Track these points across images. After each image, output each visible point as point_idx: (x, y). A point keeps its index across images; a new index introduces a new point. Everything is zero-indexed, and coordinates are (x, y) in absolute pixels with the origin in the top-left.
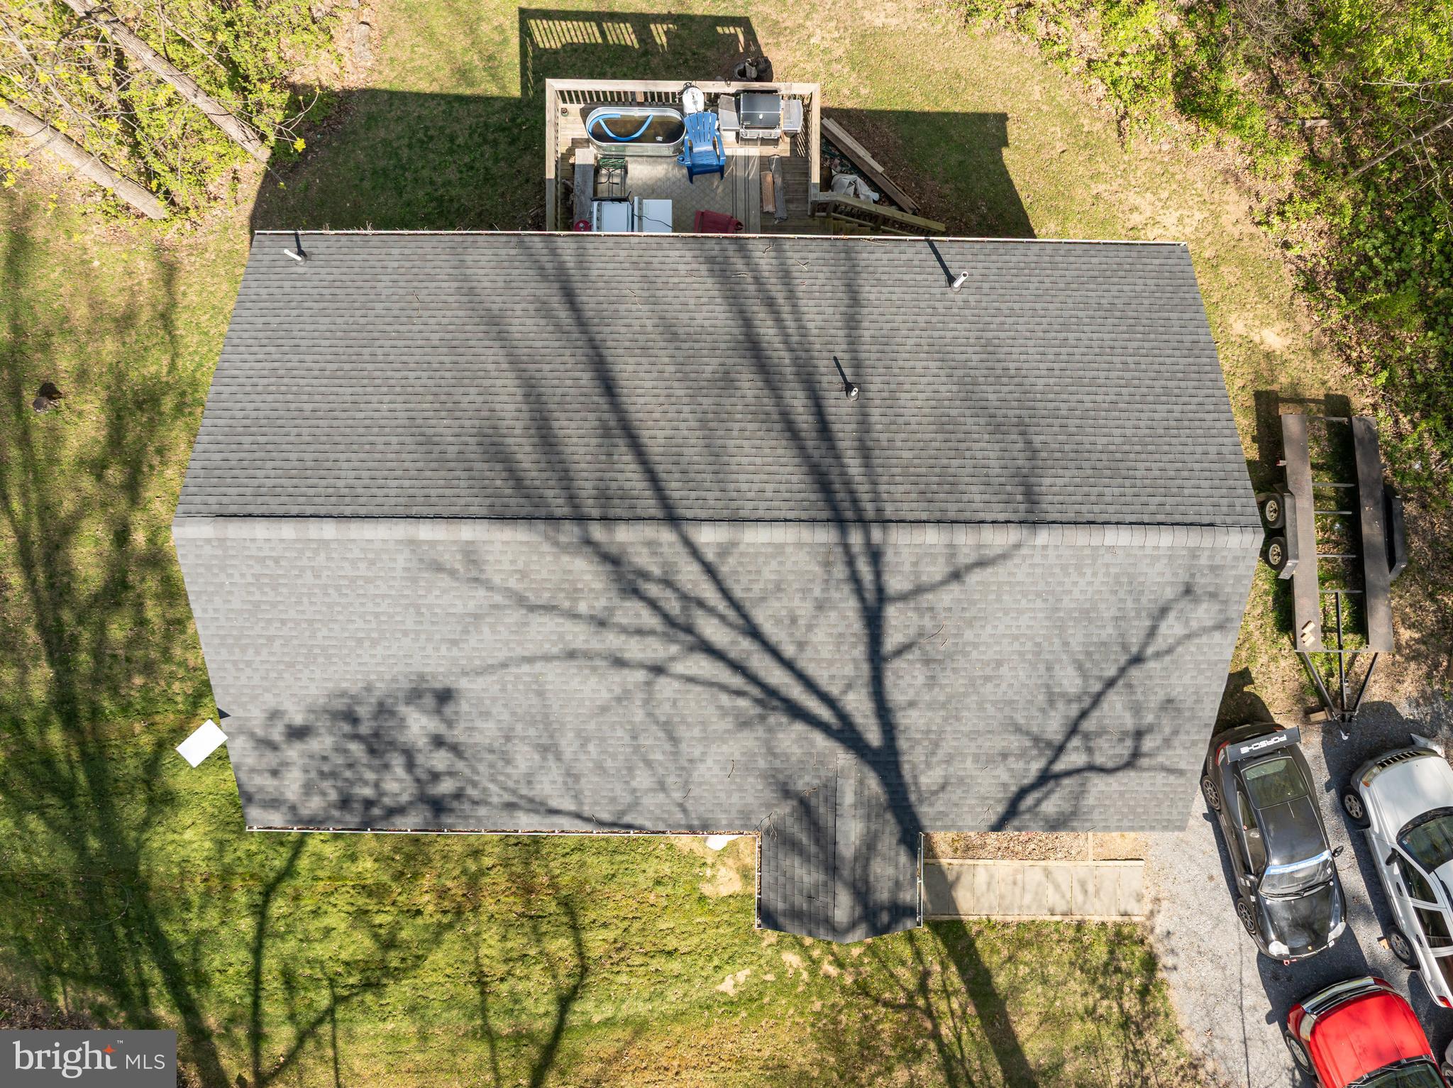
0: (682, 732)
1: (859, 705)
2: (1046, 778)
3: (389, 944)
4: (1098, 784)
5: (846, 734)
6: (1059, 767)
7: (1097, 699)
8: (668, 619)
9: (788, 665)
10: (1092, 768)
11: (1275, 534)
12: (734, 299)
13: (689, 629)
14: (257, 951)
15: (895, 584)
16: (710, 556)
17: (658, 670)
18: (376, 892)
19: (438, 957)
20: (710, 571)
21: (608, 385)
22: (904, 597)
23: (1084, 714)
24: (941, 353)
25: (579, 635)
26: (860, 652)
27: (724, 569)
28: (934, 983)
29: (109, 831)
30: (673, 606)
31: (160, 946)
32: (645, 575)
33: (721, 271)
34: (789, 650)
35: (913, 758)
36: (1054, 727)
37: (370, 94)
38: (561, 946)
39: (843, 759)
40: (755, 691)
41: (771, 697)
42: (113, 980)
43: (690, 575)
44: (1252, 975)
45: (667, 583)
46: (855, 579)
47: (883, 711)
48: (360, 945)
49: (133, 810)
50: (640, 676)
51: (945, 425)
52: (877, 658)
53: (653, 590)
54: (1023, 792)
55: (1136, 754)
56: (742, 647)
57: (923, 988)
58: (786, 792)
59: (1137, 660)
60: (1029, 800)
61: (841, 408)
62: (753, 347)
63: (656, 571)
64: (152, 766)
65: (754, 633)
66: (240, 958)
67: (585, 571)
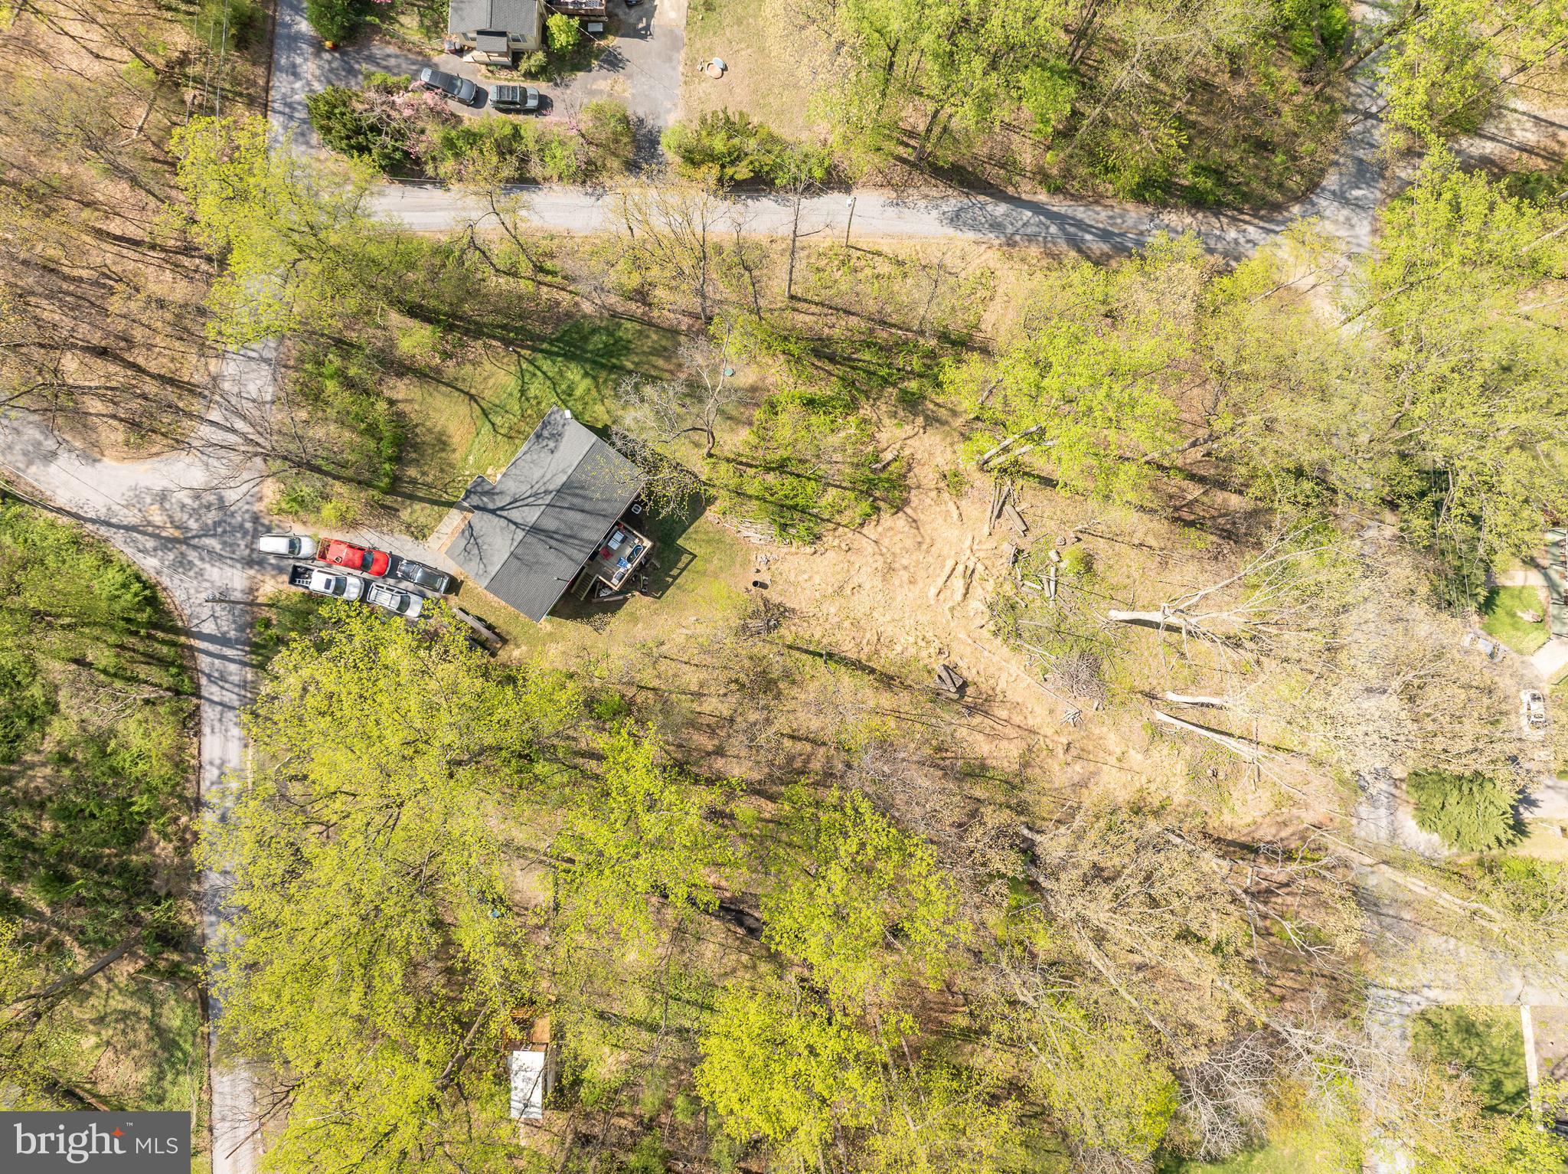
0: (521, 483)
1: (505, 513)
2: (472, 534)
3: (528, 400)
5: (502, 509)
6: (472, 537)
7: (479, 548)
8: (537, 494)
9: (519, 507)
11: (480, 619)
12: (581, 540)
13: (532, 496)
14: (544, 373)
15: (517, 529)
17: (533, 487)
18: (539, 403)
19: (517, 407)
21: (583, 511)
22: (514, 529)
24: (549, 564)
25: (544, 479)
26: (512, 518)
28: (446, 495)
29: (586, 360)
30: (538, 496)
31: (558, 354)
33: (591, 542)
35: (490, 516)
36: (479, 541)
37: (701, 514)
38: (502, 431)
39: (499, 505)
40: (518, 498)
41: (516, 501)
42: (558, 340)
43: (540, 502)
44: (401, 555)
46: (522, 524)
47: (501, 516)
48: (532, 393)
49: (588, 367)
50: (534, 484)
51: (536, 555)
52: (510, 521)
53: (542, 495)
54: (472, 530)
56: (526, 501)
57: (446, 492)
58: (501, 493)
60: (470, 531)
61: (553, 543)
62: (571, 537)
64: (594, 378)
65: (525, 505)
66: (545, 368)
67: (551, 487)
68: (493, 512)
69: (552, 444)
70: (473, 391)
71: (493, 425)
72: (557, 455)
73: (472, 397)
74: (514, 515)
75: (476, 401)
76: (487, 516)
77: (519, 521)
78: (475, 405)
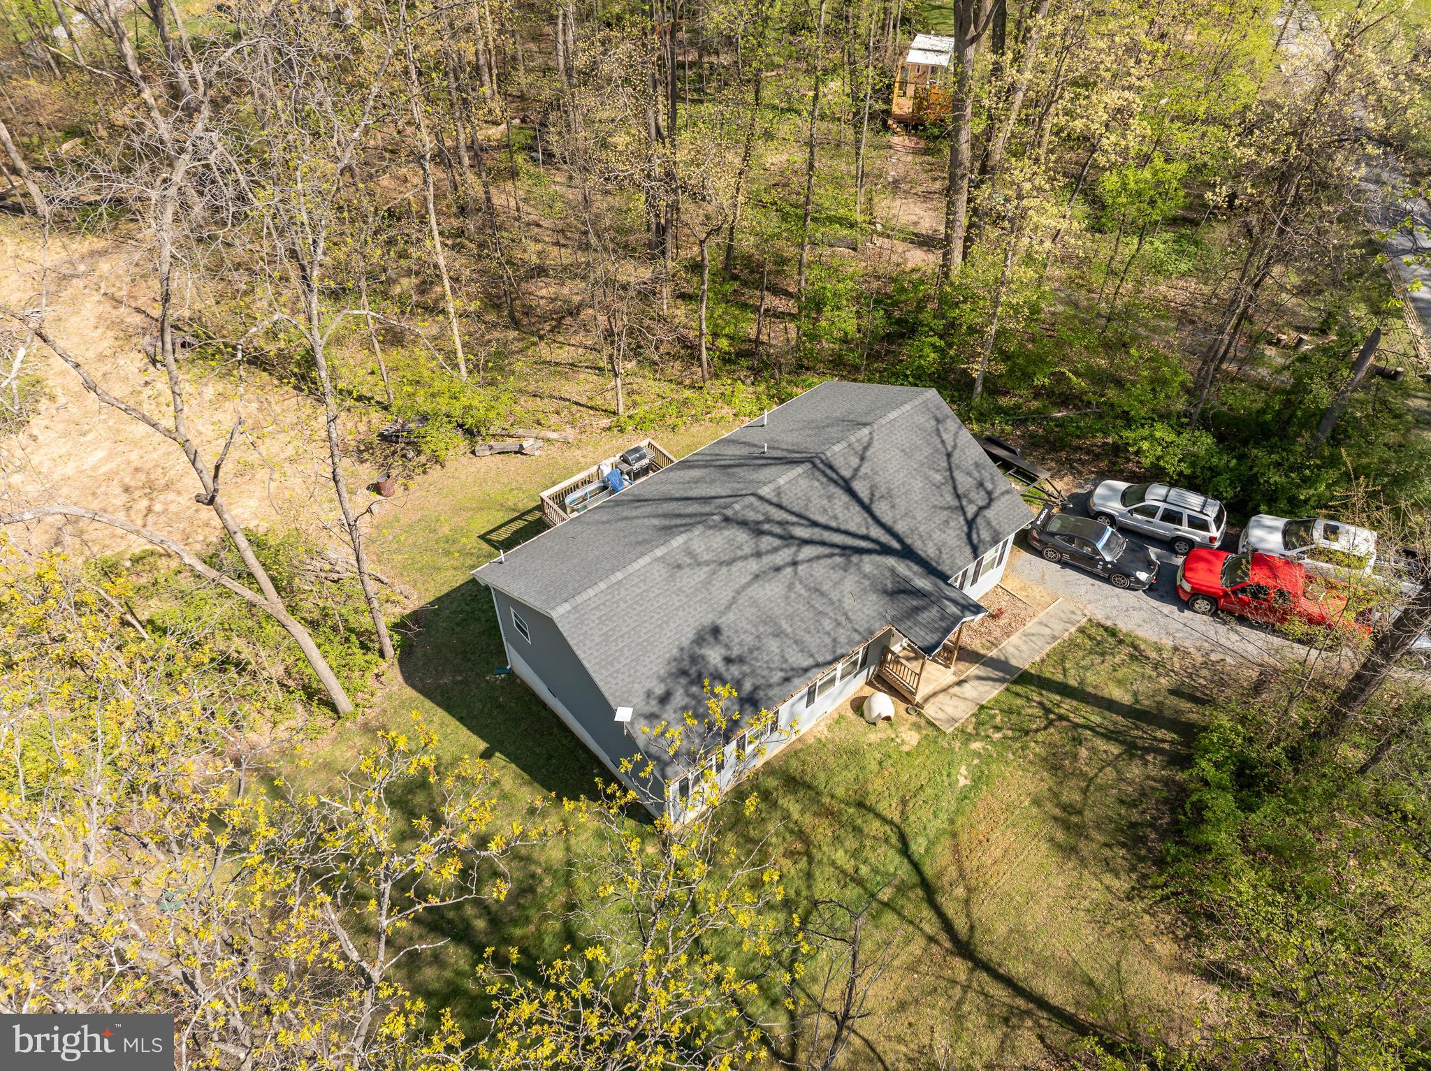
0: (825, 588)
2: (971, 523)
4: (989, 513)
5: (885, 550)
6: (970, 515)
7: (952, 478)
8: (781, 537)
9: (837, 530)
10: (981, 509)
13: (792, 537)
15: (847, 473)
16: (775, 500)
17: (795, 564)
20: (779, 506)
22: (854, 476)
23: (955, 488)
25: (753, 566)
26: (857, 508)
27: (785, 503)
28: (1049, 705)
30: (778, 530)
32: (758, 523)
34: (834, 524)
35: (918, 546)
36: (950, 499)
39: (891, 561)
40: (837, 551)
41: (847, 551)
43: (774, 512)
45: (768, 520)
46: (831, 479)
47: (889, 530)
50: (789, 570)
51: (812, 435)
52: (867, 509)
53: (766, 527)
54: (969, 536)
55: (989, 493)
56: (816, 533)
57: (1048, 711)
59: (949, 455)
60: (974, 536)
61: (777, 453)
62: (727, 466)
63: (761, 518)
65: (815, 524)
67: (737, 534)
68: (907, 553)
69: (714, 656)
70: (960, 968)
71: (905, 851)
72: (708, 619)
73: (964, 948)
74: (854, 519)
75: (947, 925)
76: (928, 550)
77: (842, 498)
78: (961, 924)
